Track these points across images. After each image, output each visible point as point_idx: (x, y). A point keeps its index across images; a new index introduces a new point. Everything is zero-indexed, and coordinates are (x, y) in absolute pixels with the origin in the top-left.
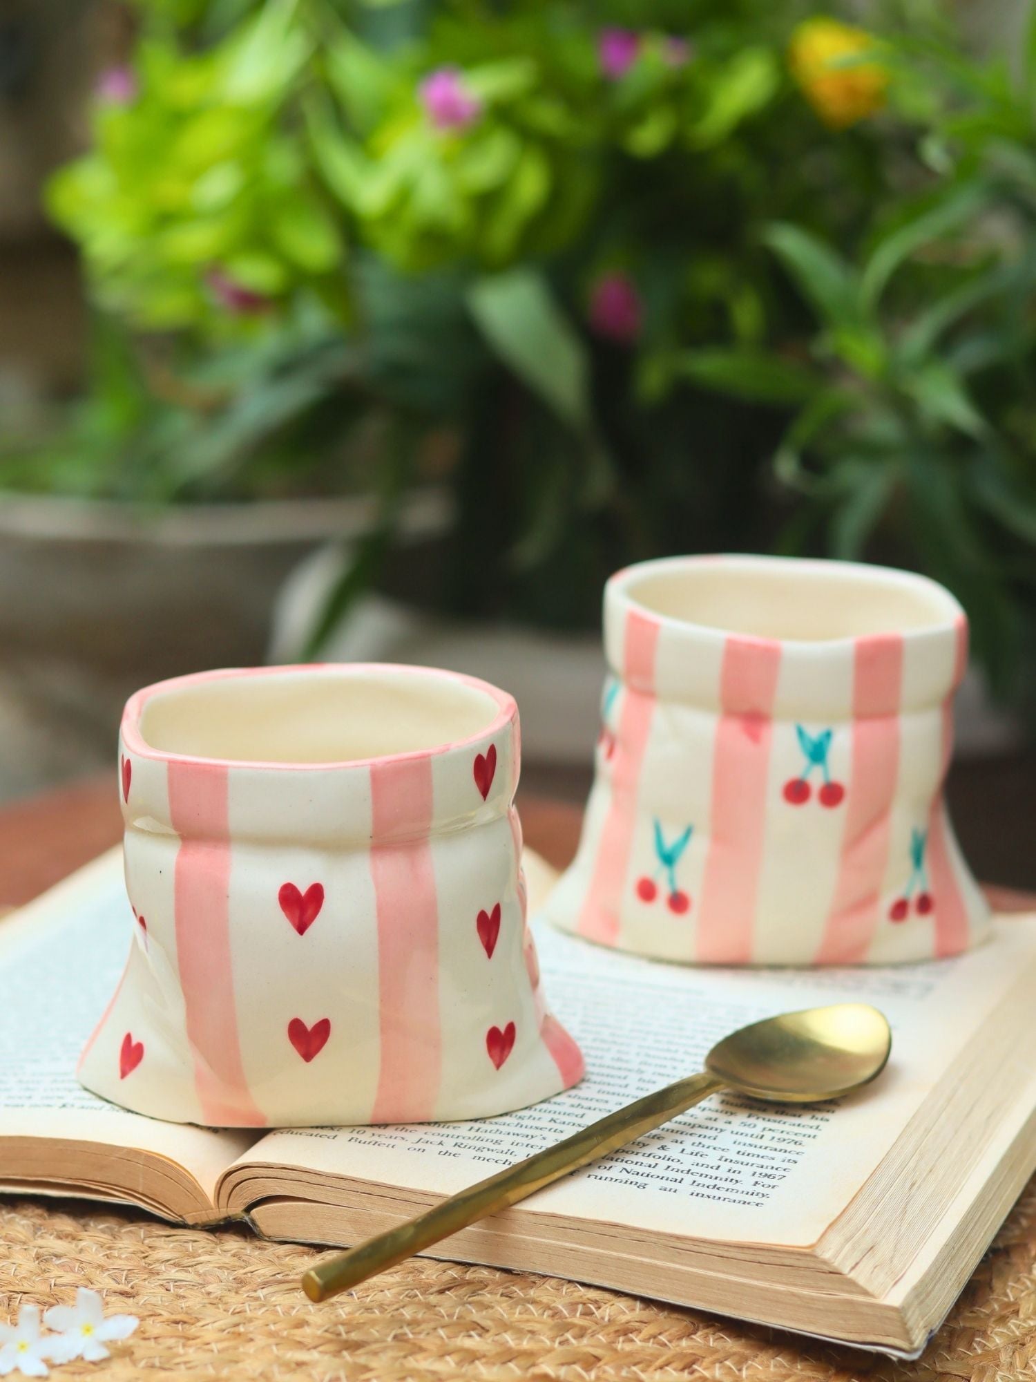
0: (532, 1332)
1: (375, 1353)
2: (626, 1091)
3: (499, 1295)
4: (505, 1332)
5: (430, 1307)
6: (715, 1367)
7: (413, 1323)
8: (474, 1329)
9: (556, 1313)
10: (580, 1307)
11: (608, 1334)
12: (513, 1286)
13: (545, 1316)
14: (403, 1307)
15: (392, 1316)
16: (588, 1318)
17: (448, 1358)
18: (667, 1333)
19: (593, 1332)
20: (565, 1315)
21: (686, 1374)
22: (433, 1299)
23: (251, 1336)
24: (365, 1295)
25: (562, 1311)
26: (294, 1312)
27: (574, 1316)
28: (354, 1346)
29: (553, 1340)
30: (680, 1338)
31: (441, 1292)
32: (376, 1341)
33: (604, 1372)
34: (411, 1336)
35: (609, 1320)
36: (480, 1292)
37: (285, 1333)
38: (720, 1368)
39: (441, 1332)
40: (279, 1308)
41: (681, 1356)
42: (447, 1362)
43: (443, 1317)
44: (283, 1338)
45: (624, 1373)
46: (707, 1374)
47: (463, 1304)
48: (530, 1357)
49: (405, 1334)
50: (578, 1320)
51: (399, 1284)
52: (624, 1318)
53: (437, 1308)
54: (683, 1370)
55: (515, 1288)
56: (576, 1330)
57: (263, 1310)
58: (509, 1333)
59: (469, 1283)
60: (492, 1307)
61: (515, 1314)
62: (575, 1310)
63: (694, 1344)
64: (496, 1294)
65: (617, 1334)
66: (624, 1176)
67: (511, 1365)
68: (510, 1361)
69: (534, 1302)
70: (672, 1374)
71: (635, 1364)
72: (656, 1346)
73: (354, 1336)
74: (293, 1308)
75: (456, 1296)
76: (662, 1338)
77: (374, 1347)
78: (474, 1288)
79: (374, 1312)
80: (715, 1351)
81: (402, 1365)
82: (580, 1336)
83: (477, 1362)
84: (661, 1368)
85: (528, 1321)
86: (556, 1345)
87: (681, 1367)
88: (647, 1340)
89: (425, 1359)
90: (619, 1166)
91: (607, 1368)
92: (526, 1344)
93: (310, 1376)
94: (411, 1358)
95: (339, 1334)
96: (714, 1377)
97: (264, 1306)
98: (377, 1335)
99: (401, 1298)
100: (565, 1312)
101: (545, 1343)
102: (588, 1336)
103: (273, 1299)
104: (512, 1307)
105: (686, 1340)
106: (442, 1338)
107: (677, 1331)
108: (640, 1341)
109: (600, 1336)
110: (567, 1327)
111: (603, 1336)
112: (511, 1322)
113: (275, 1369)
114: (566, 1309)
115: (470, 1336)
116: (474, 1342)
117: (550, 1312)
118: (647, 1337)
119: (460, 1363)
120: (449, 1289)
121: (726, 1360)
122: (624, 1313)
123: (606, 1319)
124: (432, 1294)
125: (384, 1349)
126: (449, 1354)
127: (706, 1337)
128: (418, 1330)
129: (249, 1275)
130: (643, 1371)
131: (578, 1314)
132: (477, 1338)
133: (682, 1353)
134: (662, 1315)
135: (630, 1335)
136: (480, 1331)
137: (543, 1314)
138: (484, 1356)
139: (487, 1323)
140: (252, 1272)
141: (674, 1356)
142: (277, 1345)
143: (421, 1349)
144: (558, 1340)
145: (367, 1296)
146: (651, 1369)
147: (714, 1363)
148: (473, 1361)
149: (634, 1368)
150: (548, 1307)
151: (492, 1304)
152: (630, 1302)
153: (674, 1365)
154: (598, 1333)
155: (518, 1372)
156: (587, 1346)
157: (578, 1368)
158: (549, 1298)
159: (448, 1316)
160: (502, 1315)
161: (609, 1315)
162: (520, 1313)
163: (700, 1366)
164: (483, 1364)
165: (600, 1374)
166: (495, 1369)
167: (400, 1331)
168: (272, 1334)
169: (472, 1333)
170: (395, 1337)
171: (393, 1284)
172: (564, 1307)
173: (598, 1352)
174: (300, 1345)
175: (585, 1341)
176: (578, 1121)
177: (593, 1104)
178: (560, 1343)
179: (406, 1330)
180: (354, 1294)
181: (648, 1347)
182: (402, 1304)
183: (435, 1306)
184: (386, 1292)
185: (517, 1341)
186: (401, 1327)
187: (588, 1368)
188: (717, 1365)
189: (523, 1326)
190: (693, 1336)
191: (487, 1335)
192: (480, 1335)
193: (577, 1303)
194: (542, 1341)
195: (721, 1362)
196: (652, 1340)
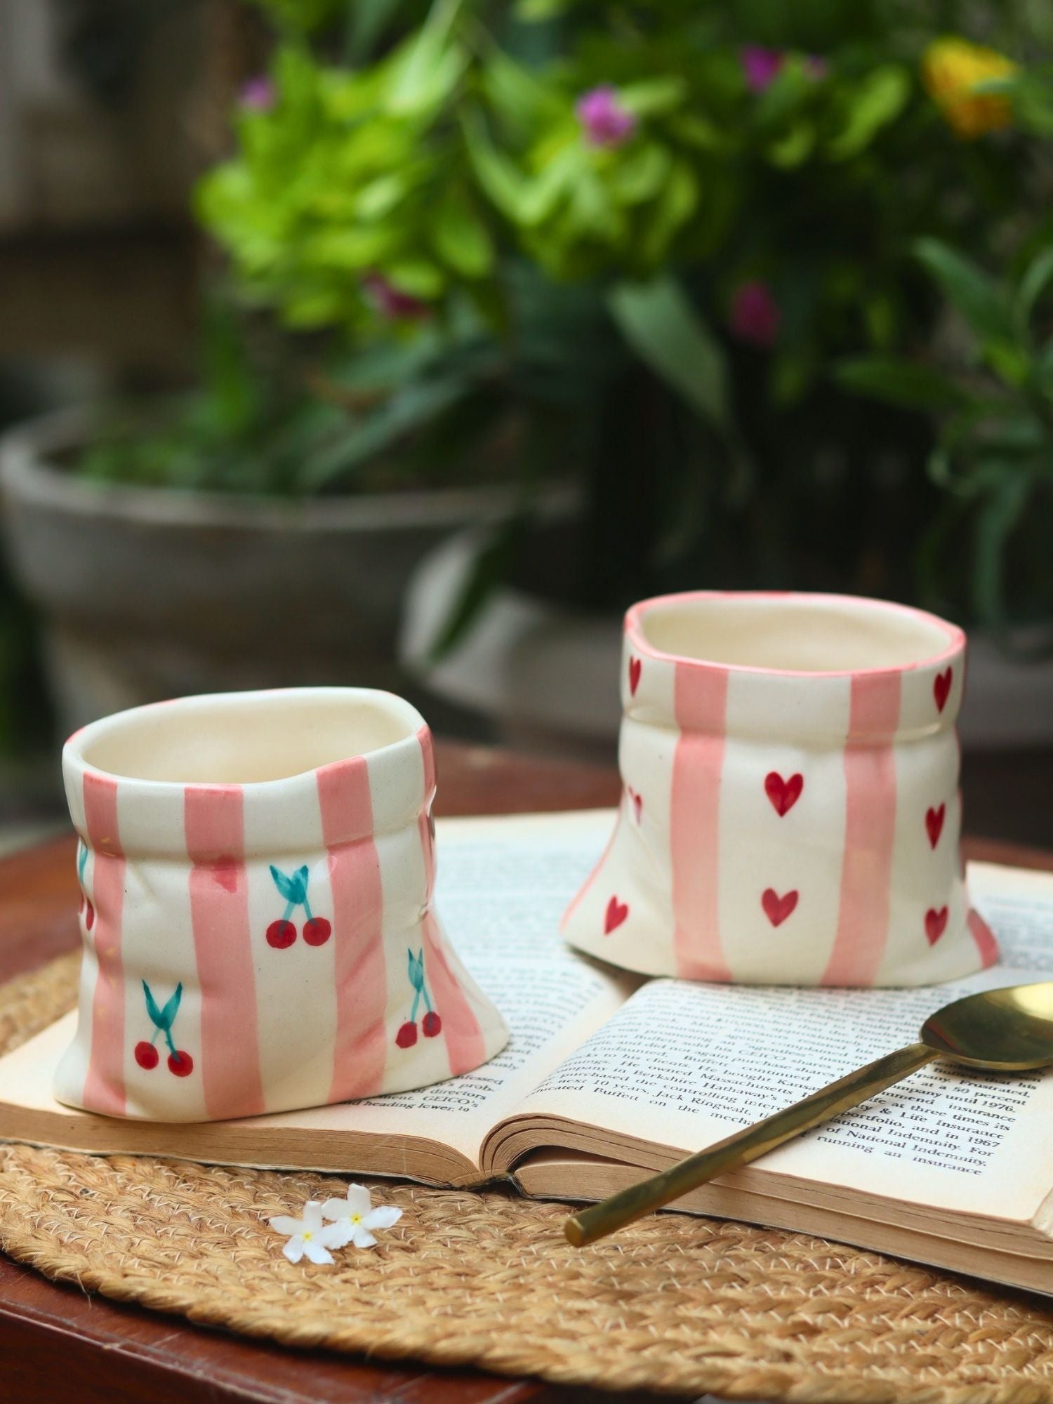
0: (788, 1284)
1: (649, 1302)
2: (846, 1059)
3: (753, 1250)
4: (764, 1283)
5: (692, 1260)
6: (955, 1317)
7: (679, 1275)
8: (735, 1281)
9: (807, 1266)
10: (829, 1261)
11: (857, 1286)
12: (765, 1241)
13: (797, 1269)
14: (667, 1260)
15: (658, 1268)
16: (836, 1270)
17: (716, 1307)
18: (909, 1285)
19: (843, 1283)
20: (815, 1268)
21: (929, 1322)
22: (694, 1253)
23: (531, 1287)
24: (630, 1249)
25: (812, 1265)
26: (567, 1265)
27: (824, 1269)
28: (628, 1296)
29: (807, 1290)
30: (921, 1290)
31: (700, 1246)
32: (648, 1291)
33: (857, 1320)
34: (678, 1286)
35: (855, 1273)
36: (735, 1247)
37: (562, 1285)
38: (960, 1317)
39: (706, 1283)
40: (552, 1262)
41: (924, 1306)
42: (715, 1311)
43: (704, 1269)
44: (561, 1289)
45: (874, 1321)
46: (948, 1322)
47: (723, 1257)
48: (787, 1307)
49: (673, 1285)
50: (827, 1272)
51: (660, 1239)
52: (868, 1272)
53: (700, 1262)
54: (926, 1318)
55: (766, 1243)
56: (828, 1282)
57: (538, 1263)
58: (767, 1284)
59: (724, 1238)
60: (749, 1261)
61: (770, 1266)
62: (824, 1264)
63: (935, 1295)
64: (750, 1248)
65: (865, 1286)
66: (851, 1139)
67: (773, 1313)
68: (771, 1309)
69: (786, 1256)
70: (917, 1322)
71: (884, 1313)
72: (900, 1297)
73: (627, 1287)
74: (566, 1261)
75: (714, 1250)
76: (905, 1289)
77: (647, 1296)
78: (731, 1243)
79: (641, 1265)
80: (952, 1302)
81: (674, 1314)
82: (831, 1287)
83: (742, 1312)
84: (907, 1316)
85: (783, 1273)
86: (811, 1295)
87: (924, 1316)
88: (891, 1291)
89: (695, 1307)
90: (846, 1128)
91: (859, 1316)
92: (783, 1294)
93: (592, 1322)
94: (681, 1307)
95: (612, 1285)
96: (954, 1325)
97: (537, 1259)
98: (647, 1285)
99: (664, 1251)
100: (815, 1265)
101: (801, 1293)
102: (839, 1287)
103: (545, 1253)
104: (767, 1262)
105: (927, 1291)
106: (706, 1288)
107: (918, 1284)
108: (886, 1292)
109: (849, 1288)
110: (820, 1279)
111: (852, 1287)
112: (768, 1275)
113: (560, 1316)
114: (816, 1263)
115: (732, 1287)
116: (736, 1292)
117: (802, 1265)
118: (891, 1289)
119: (726, 1312)
120: (706, 1244)
121: (964, 1309)
122: (868, 1266)
123: (852, 1272)
124: (691, 1248)
125: (656, 1299)
126: (716, 1303)
127: (944, 1289)
128: (684, 1281)
129: (519, 1231)
130: (891, 1319)
131: (827, 1268)
132: (739, 1289)
133: (924, 1303)
134: (903, 1269)
135: (877, 1287)
136: (741, 1282)
137: (795, 1267)
138: (747, 1305)
139: (744, 1275)
140: (520, 1229)
141: (918, 1306)
142: (558, 1294)
143: (690, 1300)
144: (812, 1291)
145: (632, 1250)
146: (898, 1318)
147: (953, 1312)
148: (737, 1310)
149: (883, 1317)
150: (799, 1261)
151: (749, 1258)
152: (873, 1257)
153: (919, 1314)
154: (848, 1284)
155: (779, 1319)
156: (839, 1296)
157: (833, 1316)
158: (800, 1252)
159: (709, 1268)
160: (759, 1268)
161: (855, 1269)
162: (775, 1266)
163: (941, 1315)
164: (747, 1312)
165: (853, 1321)
166: (759, 1317)
167: (667, 1282)
168: (550, 1285)
169: (734, 1284)
170: (664, 1288)
171: (654, 1239)
172: (814, 1260)
173: (849, 1302)
174: (578, 1295)
175: (837, 1292)
176: (804, 1083)
177: (817, 1069)
178: (815, 1294)
179: (674, 1281)
180: (620, 1249)
181: (894, 1298)
182: (666, 1258)
183: (696, 1260)
184: (650, 1246)
185: (775, 1292)
186: (669, 1279)
187: (841, 1317)
188: (957, 1315)
189: (778, 1278)
190: (933, 1288)
191: (747, 1286)
192: (741, 1286)
193: (826, 1258)
194: (798, 1292)
195: (960, 1312)
196: (896, 1292)
